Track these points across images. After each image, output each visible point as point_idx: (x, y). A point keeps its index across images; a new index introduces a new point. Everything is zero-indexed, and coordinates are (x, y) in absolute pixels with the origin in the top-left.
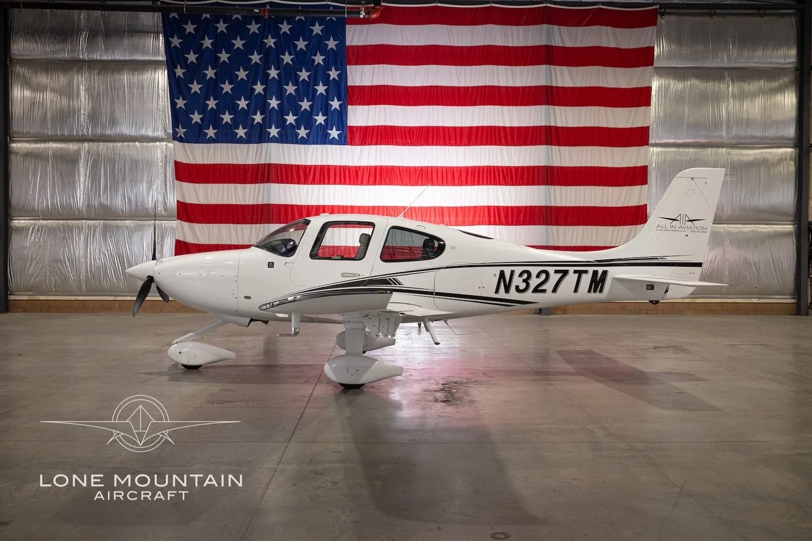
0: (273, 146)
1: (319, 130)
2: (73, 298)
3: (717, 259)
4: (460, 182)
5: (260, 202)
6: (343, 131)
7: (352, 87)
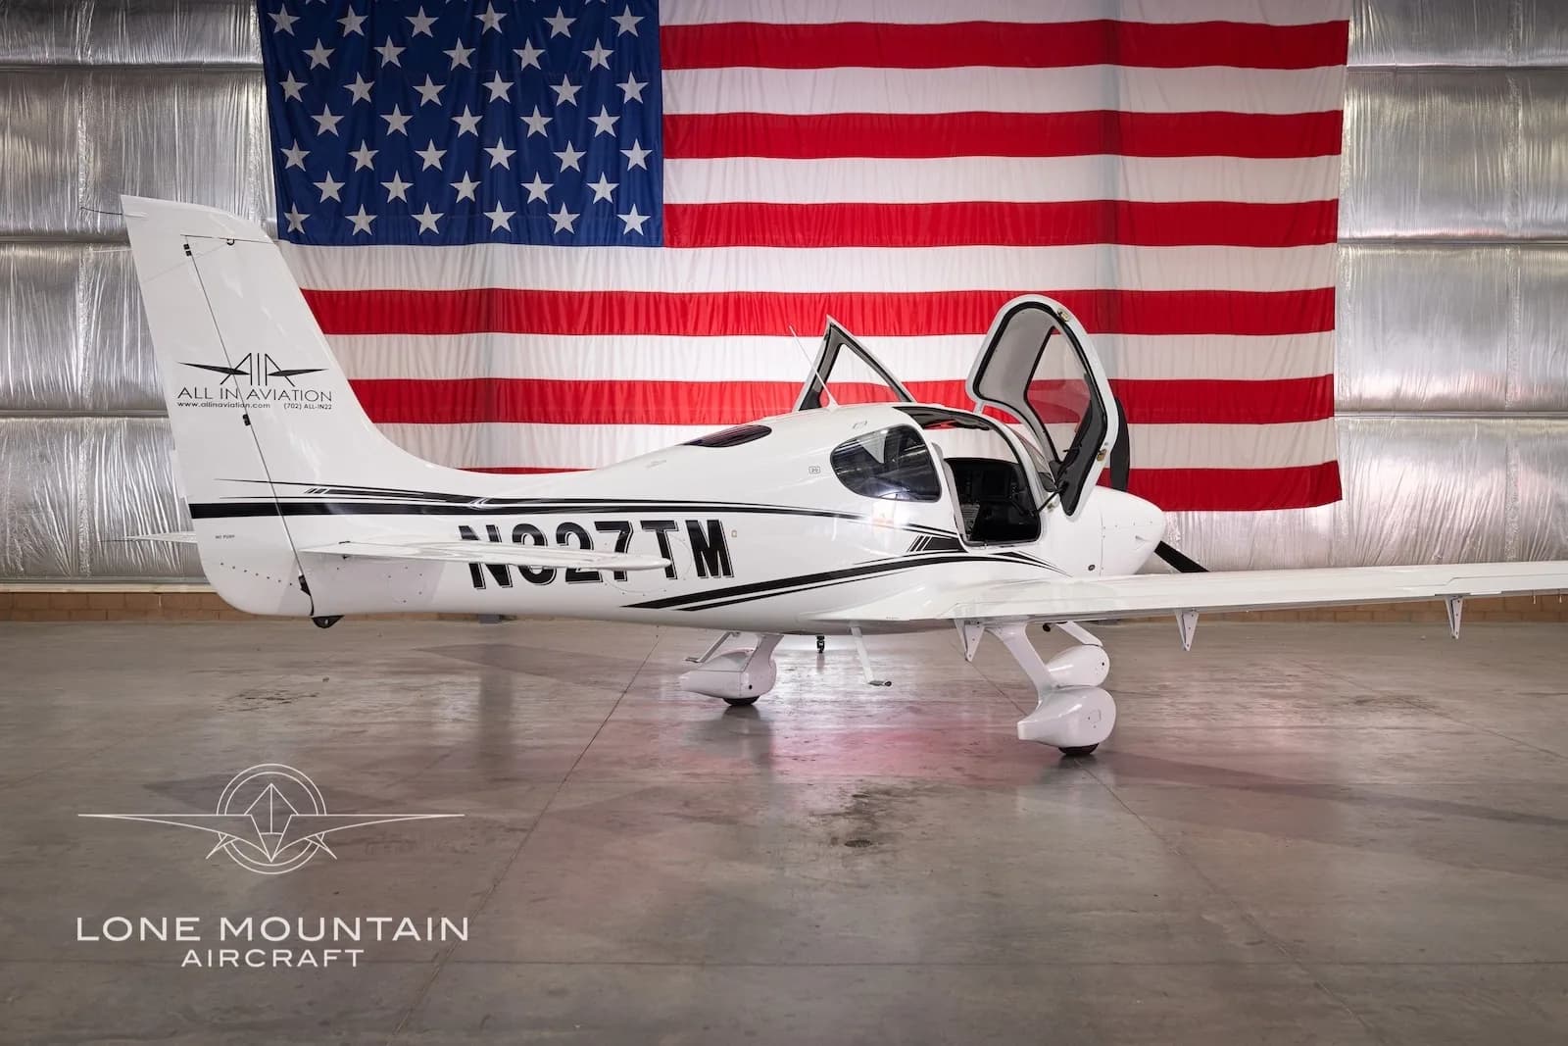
0: (500, 250)
1: (601, 214)
2: (64, 588)
3: (1493, 495)
4: (915, 327)
5: (470, 375)
6: (653, 216)
7: (673, 117)
